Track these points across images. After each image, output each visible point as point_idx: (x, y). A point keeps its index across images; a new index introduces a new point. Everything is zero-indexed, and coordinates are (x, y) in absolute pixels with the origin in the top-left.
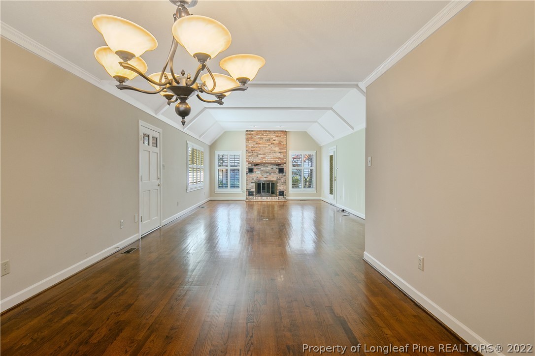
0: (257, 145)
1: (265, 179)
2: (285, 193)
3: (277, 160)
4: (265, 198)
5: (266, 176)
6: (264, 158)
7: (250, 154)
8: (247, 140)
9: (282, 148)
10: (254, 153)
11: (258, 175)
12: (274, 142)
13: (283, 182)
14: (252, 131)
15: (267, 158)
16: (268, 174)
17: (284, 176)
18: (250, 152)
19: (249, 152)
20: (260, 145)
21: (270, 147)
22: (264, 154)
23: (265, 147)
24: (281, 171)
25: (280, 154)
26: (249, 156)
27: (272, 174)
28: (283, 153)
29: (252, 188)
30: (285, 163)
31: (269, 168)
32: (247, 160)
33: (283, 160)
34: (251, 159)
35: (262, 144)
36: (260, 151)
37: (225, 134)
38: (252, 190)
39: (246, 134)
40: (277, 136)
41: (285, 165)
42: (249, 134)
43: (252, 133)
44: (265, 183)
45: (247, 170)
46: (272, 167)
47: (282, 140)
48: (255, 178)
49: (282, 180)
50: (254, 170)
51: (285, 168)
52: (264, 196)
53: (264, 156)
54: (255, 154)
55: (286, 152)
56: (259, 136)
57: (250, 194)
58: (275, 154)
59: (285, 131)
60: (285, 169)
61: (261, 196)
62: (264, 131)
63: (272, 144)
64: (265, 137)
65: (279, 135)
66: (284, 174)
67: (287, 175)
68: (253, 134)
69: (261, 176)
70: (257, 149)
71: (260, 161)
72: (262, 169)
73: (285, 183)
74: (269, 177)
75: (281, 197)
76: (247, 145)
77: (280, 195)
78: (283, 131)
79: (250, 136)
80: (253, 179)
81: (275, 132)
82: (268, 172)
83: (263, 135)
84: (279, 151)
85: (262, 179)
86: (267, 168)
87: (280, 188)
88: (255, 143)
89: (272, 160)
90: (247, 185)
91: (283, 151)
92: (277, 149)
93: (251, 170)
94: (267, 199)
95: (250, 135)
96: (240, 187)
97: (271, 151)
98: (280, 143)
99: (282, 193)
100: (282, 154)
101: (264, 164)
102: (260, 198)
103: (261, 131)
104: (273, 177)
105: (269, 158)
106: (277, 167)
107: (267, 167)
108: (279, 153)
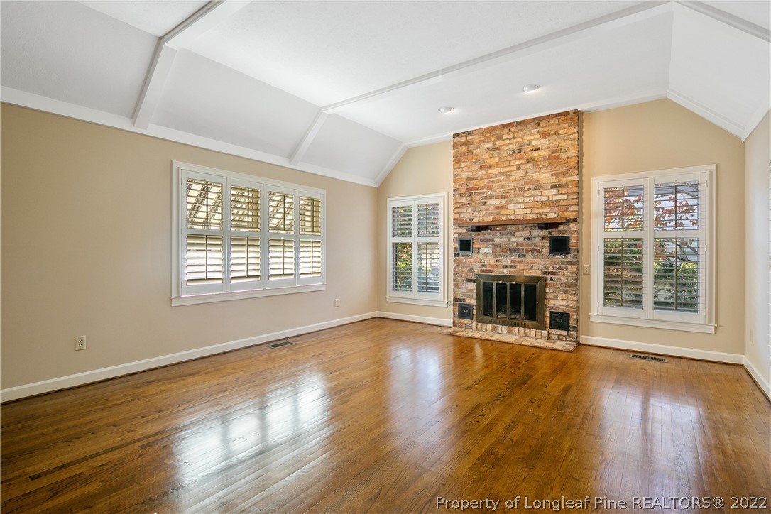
0: (481, 173)
1: (505, 272)
2: (572, 323)
3: (546, 210)
4: (505, 329)
5: (507, 261)
6: (504, 208)
7: (463, 200)
8: (457, 160)
9: (563, 168)
10: (474, 197)
11: (484, 257)
12: (535, 154)
13: (566, 285)
14: (469, 133)
15: (511, 206)
16: (515, 257)
17: (571, 263)
18: (466, 192)
19: (461, 195)
20: (490, 171)
21: (521, 173)
22: (503, 197)
23: (508, 174)
24: (560, 246)
25: (555, 191)
26: (462, 205)
27: (529, 257)
28: (566, 185)
29: (470, 297)
30: (575, 220)
31: (518, 239)
32: (457, 216)
33: (567, 210)
34: (465, 214)
35: (497, 165)
36: (490, 187)
37: (409, 154)
38: (468, 301)
39: (455, 145)
40: (546, 135)
41: (572, 226)
42: (462, 144)
43: (470, 138)
44: (504, 284)
45: (457, 245)
46: (527, 234)
47: (563, 144)
48: (477, 269)
49: (563, 277)
50: (475, 245)
51: (573, 236)
52: (503, 324)
53: (503, 201)
54: (477, 198)
55: (578, 184)
56: (490, 145)
57: (463, 311)
58: (538, 193)
59: (576, 112)
60: (573, 241)
61: (492, 322)
62: (503, 126)
63: (528, 161)
64: (508, 144)
65: (554, 128)
66: (569, 258)
67: (583, 259)
68: (470, 143)
69: (492, 261)
70: (484, 182)
71: (490, 219)
72: (497, 240)
73: (573, 286)
74: (520, 266)
75: (558, 332)
76: (455, 176)
77: (555, 325)
78: (567, 113)
79: (463, 149)
80: (471, 270)
81: (537, 121)
82: (515, 251)
83: (500, 138)
84: (554, 180)
85: (496, 272)
86: (513, 239)
87: (556, 301)
88: (476, 167)
89: (528, 211)
90: (456, 285)
91: (564, 179)
92: (545, 176)
93: (465, 246)
94: (511, 332)
95: (464, 143)
96: (441, 289)
97: (526, 183)
98: (555, 156)
99: (561, 321)
100: (562, 190)
101: (507, 226)
102: (489, 326)
103: (493, 129)
104: (532, 267)
105: (520, 208)
106: (546, 233)
107: (513, 234)
108: (554, 187)
